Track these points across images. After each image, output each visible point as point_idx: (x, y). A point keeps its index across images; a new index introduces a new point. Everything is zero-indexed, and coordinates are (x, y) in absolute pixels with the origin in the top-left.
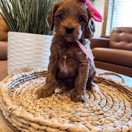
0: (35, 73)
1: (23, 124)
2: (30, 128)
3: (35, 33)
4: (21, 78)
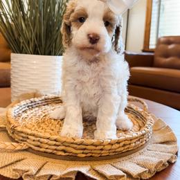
1: (23, 137)
2: (28, 140)
3: (41, 54)
4: (30, 104)
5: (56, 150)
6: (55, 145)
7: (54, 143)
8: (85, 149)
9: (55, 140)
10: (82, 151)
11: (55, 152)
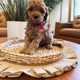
0: (21, 40)
4: (13, 42)
5: (17, 60)
6: (16, 58)
7: (16, 57)
8: (30, 60)
9: (16, 56)
10: (28, 61)
11: (16, 61)
